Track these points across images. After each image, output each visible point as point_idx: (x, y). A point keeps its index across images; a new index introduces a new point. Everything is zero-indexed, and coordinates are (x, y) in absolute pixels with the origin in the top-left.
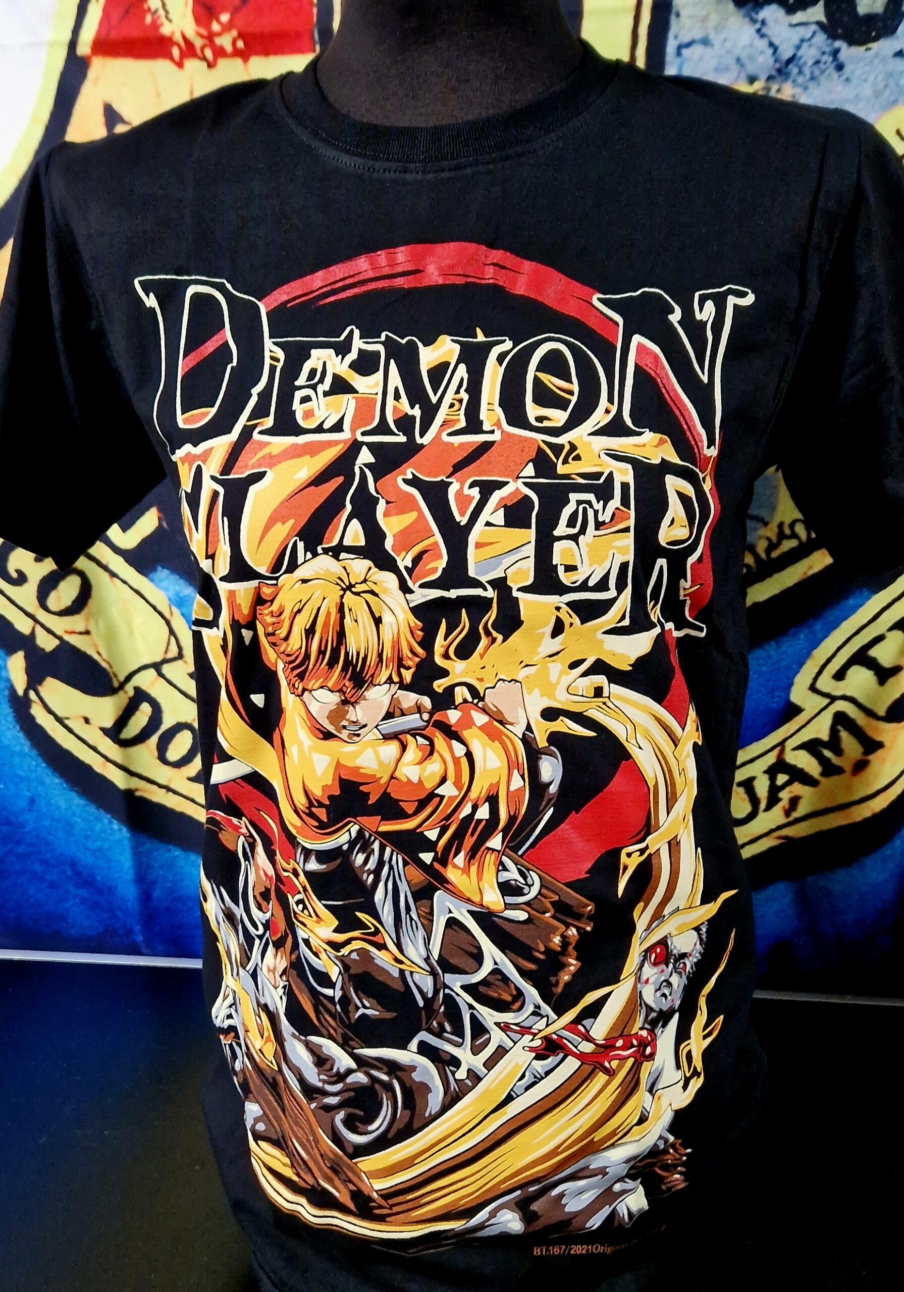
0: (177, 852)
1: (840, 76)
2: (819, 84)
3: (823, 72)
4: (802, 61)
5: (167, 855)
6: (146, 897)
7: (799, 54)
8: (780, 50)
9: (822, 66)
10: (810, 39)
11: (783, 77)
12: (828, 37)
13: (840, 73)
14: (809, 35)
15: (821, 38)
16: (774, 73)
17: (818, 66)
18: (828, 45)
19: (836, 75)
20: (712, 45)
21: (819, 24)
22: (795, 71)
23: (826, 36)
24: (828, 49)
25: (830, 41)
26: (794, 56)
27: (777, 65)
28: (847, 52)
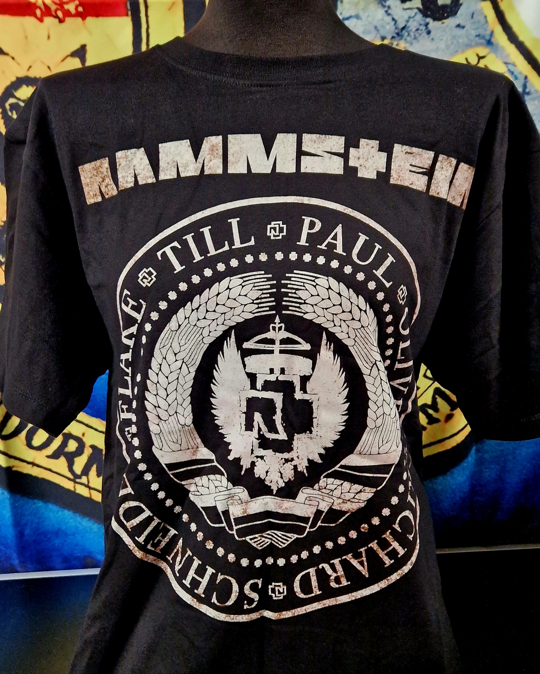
0: (40, 504)
1: (429, 37)
2: (418, 41)
3: (420, 35)
4: (410, 29)
5: (33, 506)
6: (20, 535)
7: (408, 25)
8: (398, 22)
9: (420, 32)
10: (414, 17)
11: (400, 37)
12: (423, 16)
13: (429, 36)
14: (413, 15)
15: (419, 16)
16: (395, 35)
17: (418, 31)
18: (422, 20)
19: (427, 36)
20: (361, 19)
21: (418, 8)
22: (406, 34)
23: (421, 16)
24: (422, 23)
25: (424, 18)
26: (406, 26)
27: (397, 31)
28: (433, 24)
